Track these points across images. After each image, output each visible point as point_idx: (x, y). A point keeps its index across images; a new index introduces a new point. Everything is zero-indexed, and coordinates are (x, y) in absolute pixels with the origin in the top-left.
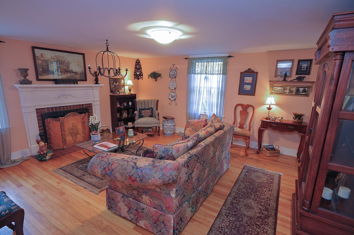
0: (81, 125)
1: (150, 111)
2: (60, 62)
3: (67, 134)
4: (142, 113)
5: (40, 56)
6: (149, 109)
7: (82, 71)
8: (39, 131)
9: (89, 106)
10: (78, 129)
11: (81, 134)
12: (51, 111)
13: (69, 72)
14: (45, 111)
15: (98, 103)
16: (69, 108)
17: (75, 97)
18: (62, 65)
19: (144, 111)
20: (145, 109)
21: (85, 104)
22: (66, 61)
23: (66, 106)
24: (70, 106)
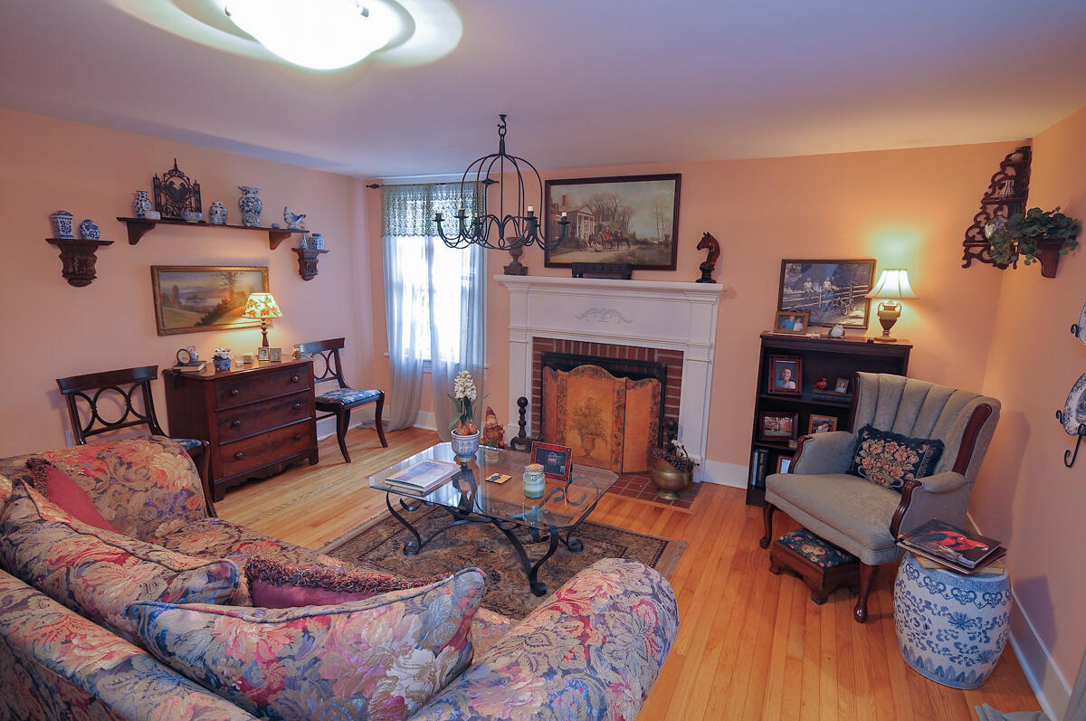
0: (613, 411)
1: (914, 459)
2: (602, 213)
3: (570, 423)
4: (862, 453)
5: (560, 204)
6: (914, 444)
7: (667, 236)
8: (533, 393)
9: (674, 359)
10: (602, 420)
11: (609, 438)
12: (564, 351)
13: (627, 240)
14: (551, 347)
15: (704, 355)
16: (618, 351)
17: (628, 322)
18: (608, 220)
19: (877, 446)
20: (889, 436)
21: (661, 351)
22: (619, 209)
23: (604, 345)
24: (613, 347)
